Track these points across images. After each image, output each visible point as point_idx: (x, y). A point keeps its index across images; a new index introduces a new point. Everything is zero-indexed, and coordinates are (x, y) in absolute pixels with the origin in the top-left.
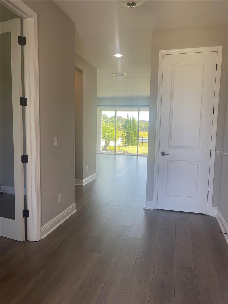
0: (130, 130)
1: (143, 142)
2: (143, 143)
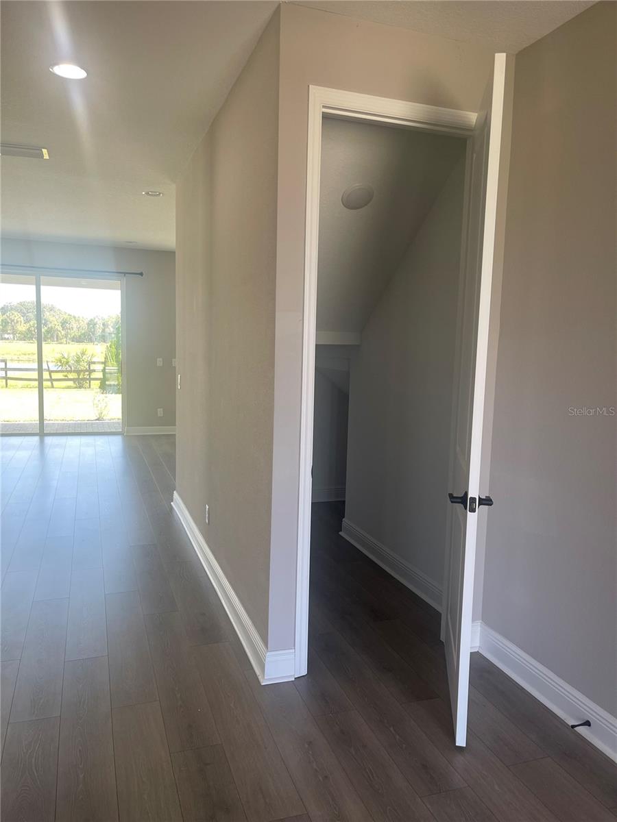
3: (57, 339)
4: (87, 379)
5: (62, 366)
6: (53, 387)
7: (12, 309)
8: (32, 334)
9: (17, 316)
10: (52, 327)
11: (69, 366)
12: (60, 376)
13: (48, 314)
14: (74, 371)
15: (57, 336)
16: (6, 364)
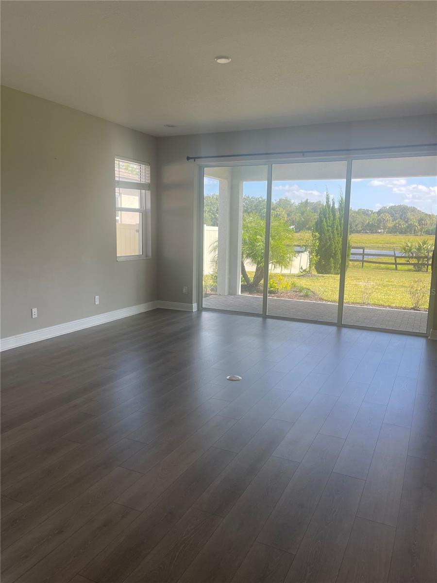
0: (333, 232)
1: (365, 259)
2: (364, 263)
3: (414, 232)
4: (426, 264)
5: (405, 253)
6: (396, 269)
7: (385, 212)
8: (397, 229)
9: (388, 217)
10: (411, 223)
11: (412, 253)
12: (403, 261)
13: (410, 214)
14: (415, 257)
15: (415, 230)
16: (364, 250)
